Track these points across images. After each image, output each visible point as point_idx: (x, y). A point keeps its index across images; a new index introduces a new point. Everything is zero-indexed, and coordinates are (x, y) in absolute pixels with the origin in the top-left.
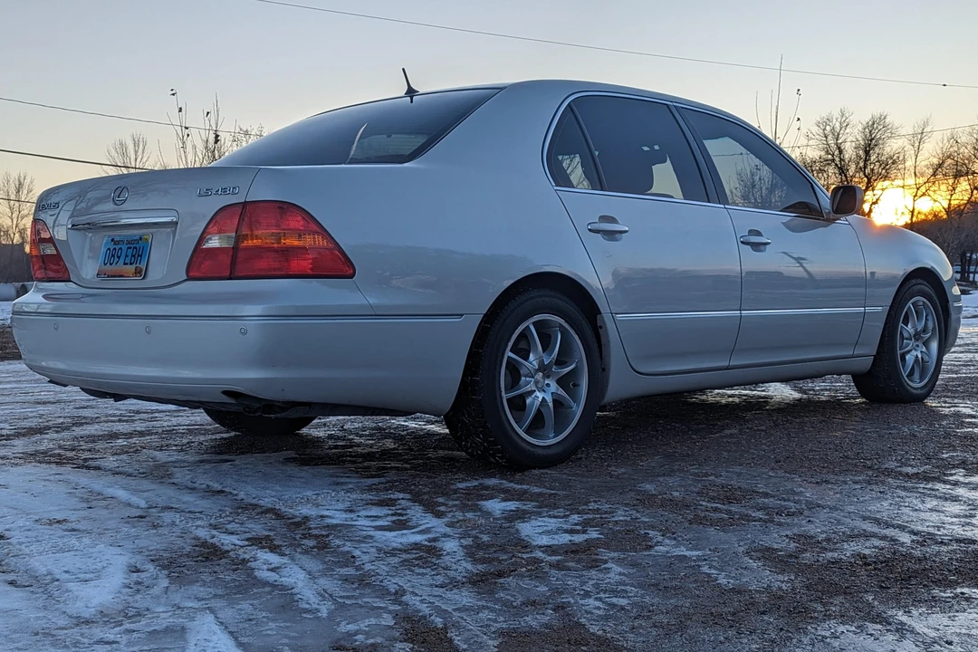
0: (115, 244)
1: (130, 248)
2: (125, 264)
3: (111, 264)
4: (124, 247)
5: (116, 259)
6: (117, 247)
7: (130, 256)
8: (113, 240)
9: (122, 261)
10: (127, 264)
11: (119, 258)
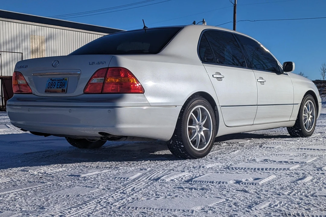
0: (52, 81)
1: (59, 82)
2: (57, 88)
3: (51, 88)
4: (57, 82)
5: (53, 86)
6: (53, 82)
7: (59, 85)
8: (51, 79)
9: (56, 86)
10: (58, 88)
11: (54, 86)
